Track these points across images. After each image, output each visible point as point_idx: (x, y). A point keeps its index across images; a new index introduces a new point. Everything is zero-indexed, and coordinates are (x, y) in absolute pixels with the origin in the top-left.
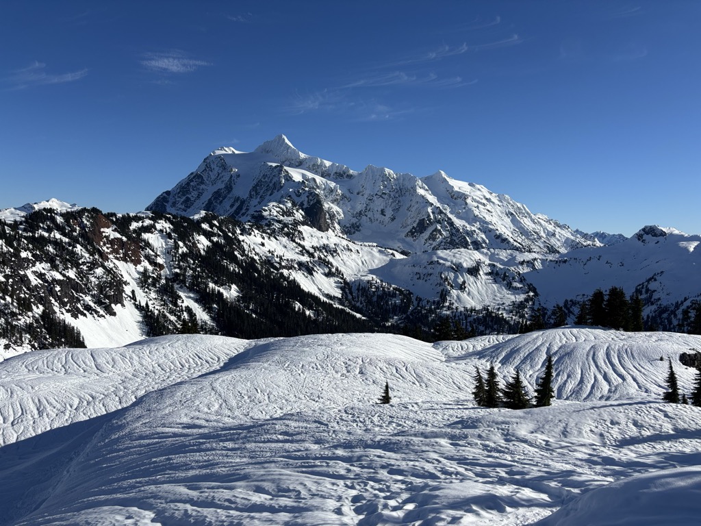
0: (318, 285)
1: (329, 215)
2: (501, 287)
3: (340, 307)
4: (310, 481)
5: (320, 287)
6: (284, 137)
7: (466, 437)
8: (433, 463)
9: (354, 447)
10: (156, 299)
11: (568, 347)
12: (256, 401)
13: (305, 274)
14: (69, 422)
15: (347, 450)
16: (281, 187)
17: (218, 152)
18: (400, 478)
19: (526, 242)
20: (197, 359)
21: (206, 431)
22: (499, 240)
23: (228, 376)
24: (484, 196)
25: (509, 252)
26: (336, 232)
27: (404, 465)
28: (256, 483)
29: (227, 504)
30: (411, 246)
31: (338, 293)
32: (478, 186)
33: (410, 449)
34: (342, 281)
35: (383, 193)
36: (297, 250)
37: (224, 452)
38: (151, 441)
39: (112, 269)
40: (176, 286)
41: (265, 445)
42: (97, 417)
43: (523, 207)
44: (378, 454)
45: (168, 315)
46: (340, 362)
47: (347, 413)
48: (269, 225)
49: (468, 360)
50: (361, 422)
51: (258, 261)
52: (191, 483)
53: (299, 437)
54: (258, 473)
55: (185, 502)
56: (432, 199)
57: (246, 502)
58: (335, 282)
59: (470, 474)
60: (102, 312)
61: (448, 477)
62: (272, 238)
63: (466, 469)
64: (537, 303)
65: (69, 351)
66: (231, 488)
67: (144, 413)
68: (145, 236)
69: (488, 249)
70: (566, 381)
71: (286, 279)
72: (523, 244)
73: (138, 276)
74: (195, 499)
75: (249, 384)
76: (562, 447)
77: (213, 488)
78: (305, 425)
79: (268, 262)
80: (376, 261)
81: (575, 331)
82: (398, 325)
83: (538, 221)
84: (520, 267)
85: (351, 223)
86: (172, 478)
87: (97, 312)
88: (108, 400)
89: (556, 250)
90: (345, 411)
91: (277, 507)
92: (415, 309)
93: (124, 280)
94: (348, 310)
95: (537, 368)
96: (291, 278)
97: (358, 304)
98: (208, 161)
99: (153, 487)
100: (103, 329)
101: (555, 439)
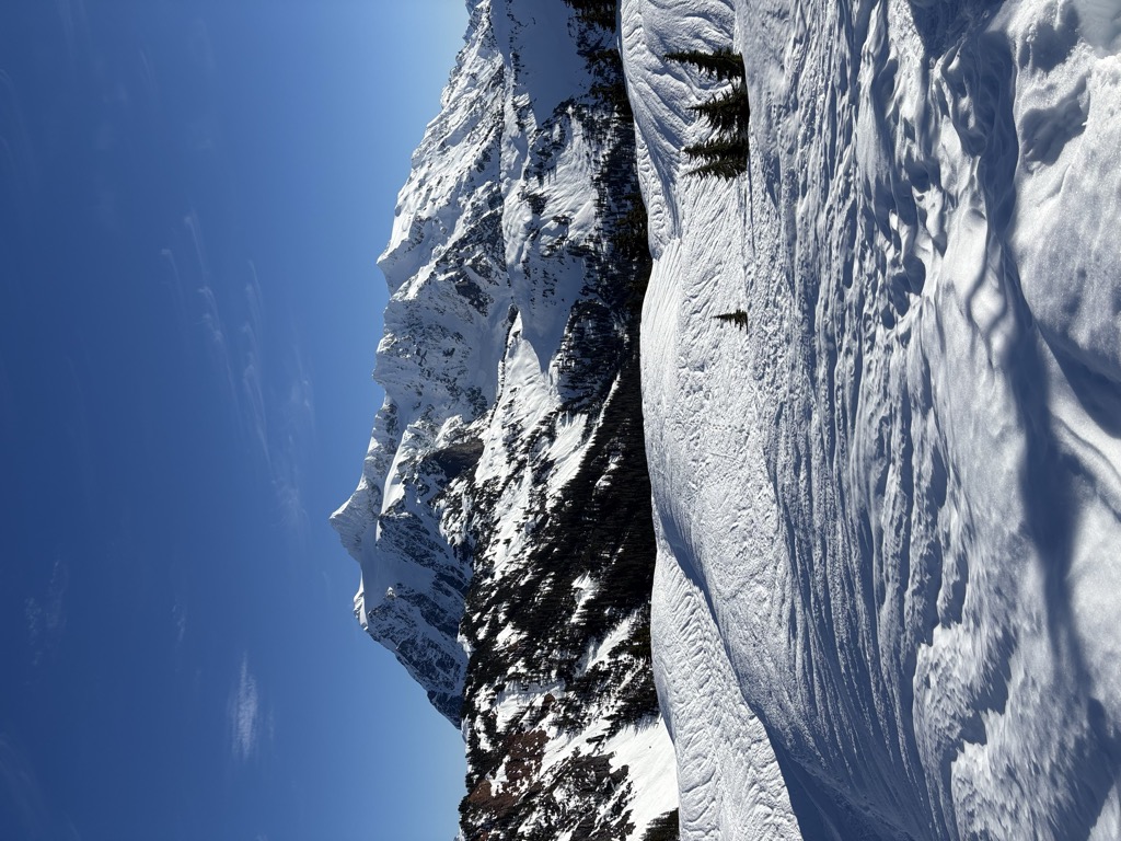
0: (569, 451)
1: (456, 438)
2: (560, 159)
3: (602, 415)
4: (866, 409)
5: (573, 448)
6: (333, 516)
7: (792, 174)
8: (833, 218)
9: (813, 352)
10: (599, 705)
11: (651, 39)
12: (750, 528)
13: (551, 472)
14: (792, 816)
15: (818, 362)
16: (415, 516)
17: (363, 619)
18: (856, 265)
19: (488, 120)
20: (689, 628)
21: (798, 599)
22: (486, 164)
23: (714, 575)
24: (416, 190)
25: (504, 148)
26: (483, 427)
27: (837, 264)
28: (872, 495)
29: (902, 532)
30: (501, 306)
31: (581, 420)
32: (400, 201)
33: (814, 260)
34: (561, 414)
35: (418, 353)
36: (515, 487)
37: (828, 561)
38: (816, 684)
39: (555, 776)
40: (578, 675)
41: (816, 498)
42: (783, 774)
43: (430, 127)
44: (822, 309)
45: (623, 685)
46: (687, 402)
47: (763, 376)
48: (476, 533)
49: (678, 199)
50: (775, 352)
51: (535, 548)
52: (874, 599)
53: (802, 446)
54: (857, 495)
55: (902, 601)
56: (423, 275)
57: (899, 500)
58: (564, 425)
59: (847, 153)
60: (623, 788)
61: (852, 187)
62: (497, 528)
63: (840, 162)
64: (585, 101)
65: (684, 827)
66: (881, 533)
67: (775, 700)
68: (501, 726)
69: (501, 181)
70: (705, 40)
71: (561, 502)
72: (491, 125)
73: (564, 735)
74: (897, 585)
75: (725, 542)
76: (803, 17)
77: (881, 564)
78: (782, 439)
79: (536, 532)
80: (528, 361)
81: (625, 30)
82: (627, 323)
83: (453, 101)
84: (528, 129)
85: (468, 404)
86: (868, 634)
87: (623, 795)
88: (757, 759)
89: (498, 72)
90: (760, 379)
91: (903, 446)
92: (601, 295)
93: (571, 755)
94: (607, 403)
95: (686, 89)
96: (559, 494)
97: (597, 387)
98: (378, 634)
99: (883, 661)
100: (649, 784)
101: (791, 31)
